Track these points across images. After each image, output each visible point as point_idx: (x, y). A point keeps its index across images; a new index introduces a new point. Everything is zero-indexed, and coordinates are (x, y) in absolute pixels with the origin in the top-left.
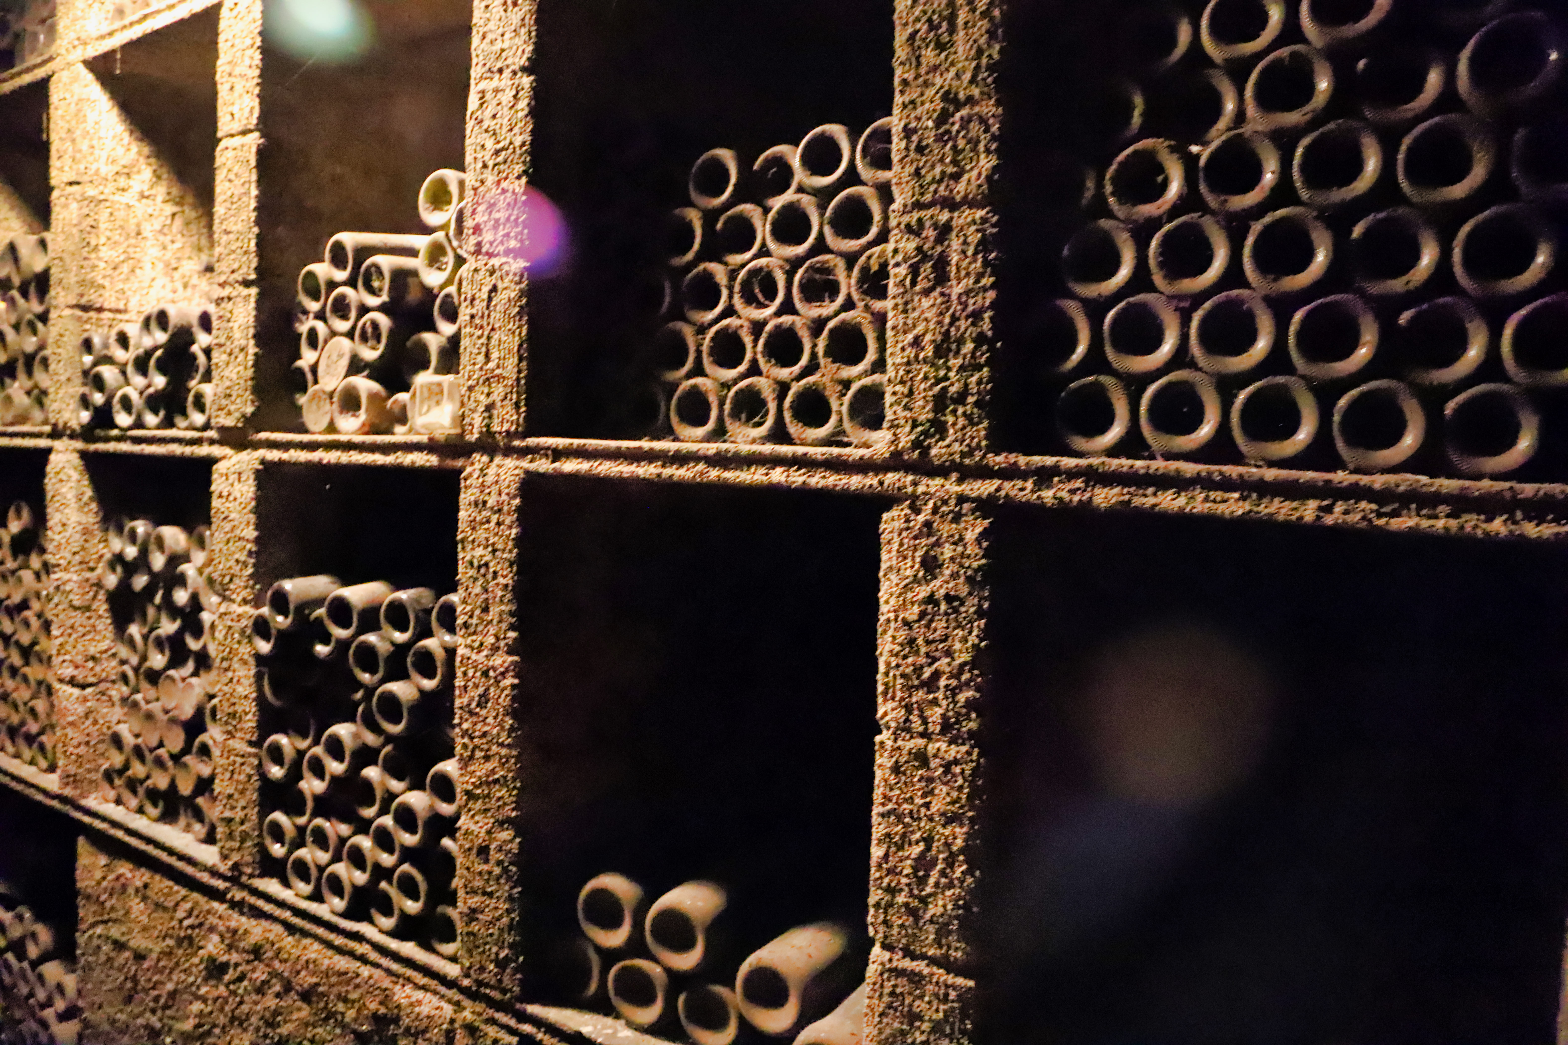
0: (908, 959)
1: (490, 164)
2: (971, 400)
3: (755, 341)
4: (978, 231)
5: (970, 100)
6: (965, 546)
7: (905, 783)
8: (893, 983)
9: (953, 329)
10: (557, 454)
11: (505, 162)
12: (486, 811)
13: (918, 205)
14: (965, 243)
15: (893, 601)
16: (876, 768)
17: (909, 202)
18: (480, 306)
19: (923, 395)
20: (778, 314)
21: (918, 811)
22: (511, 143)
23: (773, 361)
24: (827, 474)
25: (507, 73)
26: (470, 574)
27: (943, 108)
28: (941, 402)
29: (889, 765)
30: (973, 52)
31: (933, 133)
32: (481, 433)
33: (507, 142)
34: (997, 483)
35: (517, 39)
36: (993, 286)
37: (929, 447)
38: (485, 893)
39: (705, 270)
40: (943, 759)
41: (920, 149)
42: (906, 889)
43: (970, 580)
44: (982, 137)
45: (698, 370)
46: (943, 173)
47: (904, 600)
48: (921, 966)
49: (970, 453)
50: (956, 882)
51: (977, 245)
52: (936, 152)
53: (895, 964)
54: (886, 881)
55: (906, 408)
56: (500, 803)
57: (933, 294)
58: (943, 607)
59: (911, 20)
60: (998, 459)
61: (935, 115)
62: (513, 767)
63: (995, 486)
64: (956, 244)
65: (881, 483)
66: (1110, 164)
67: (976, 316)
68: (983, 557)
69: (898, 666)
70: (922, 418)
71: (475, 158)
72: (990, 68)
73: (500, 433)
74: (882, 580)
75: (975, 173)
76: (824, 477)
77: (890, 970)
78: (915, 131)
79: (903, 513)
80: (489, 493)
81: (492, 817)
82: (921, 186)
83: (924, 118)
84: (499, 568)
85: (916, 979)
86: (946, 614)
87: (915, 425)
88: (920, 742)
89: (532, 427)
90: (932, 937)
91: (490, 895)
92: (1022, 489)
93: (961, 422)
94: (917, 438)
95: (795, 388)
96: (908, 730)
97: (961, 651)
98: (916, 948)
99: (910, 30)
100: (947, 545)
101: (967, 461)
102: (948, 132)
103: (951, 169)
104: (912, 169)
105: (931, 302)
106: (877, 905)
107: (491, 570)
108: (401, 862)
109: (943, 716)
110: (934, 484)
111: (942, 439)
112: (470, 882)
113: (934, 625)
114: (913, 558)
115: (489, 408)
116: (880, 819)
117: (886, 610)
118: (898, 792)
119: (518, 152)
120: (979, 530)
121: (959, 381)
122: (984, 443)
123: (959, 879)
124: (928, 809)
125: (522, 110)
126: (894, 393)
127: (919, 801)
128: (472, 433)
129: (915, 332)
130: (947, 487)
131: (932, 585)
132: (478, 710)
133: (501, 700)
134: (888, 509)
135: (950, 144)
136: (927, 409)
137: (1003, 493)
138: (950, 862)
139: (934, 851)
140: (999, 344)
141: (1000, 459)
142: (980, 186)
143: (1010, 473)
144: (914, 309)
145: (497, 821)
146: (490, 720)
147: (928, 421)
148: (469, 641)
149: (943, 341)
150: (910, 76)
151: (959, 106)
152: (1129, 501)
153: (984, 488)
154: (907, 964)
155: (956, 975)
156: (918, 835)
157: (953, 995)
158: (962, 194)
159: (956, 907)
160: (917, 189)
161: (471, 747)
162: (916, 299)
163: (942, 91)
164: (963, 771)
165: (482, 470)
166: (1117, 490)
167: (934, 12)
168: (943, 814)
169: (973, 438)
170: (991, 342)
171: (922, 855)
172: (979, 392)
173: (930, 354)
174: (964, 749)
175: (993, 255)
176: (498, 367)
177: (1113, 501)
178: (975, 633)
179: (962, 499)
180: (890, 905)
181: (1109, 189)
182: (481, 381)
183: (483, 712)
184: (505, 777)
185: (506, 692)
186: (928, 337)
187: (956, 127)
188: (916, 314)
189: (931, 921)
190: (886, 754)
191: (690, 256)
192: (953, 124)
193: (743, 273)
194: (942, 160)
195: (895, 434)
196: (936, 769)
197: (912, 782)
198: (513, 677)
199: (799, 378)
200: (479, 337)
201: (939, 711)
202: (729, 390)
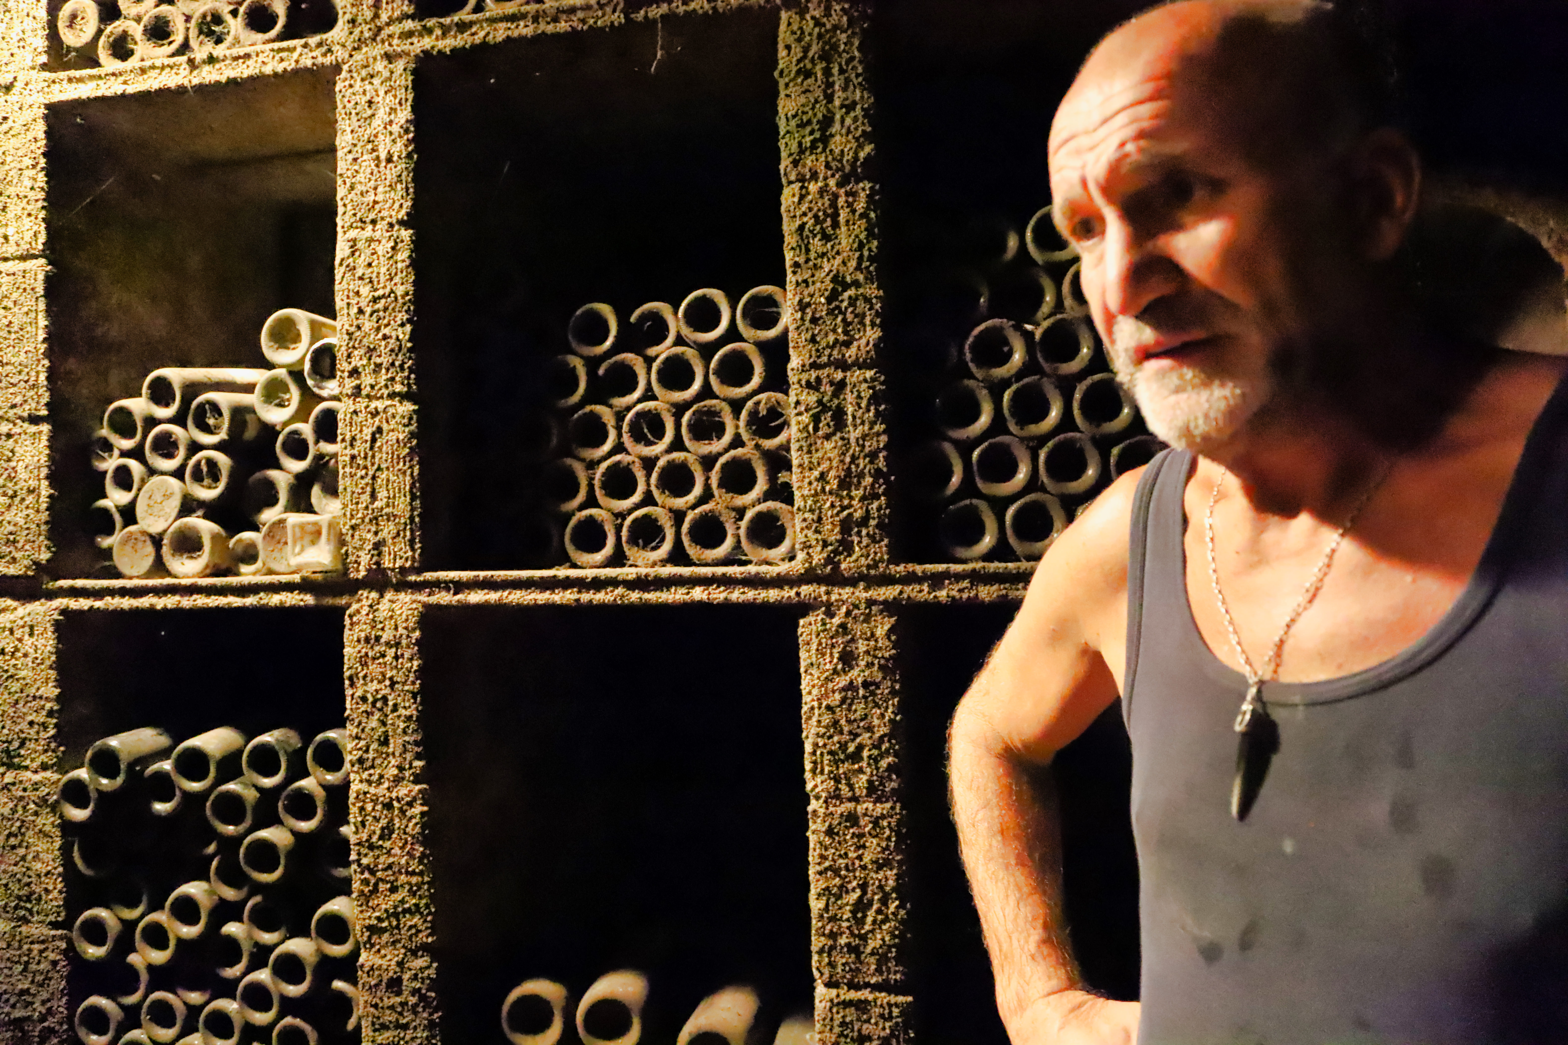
0: (852, 991)
1: (368, 310)
2: (873, 523)
3: (648, 476)
4: (869, 388)
5: (856, 284)
6: (876, 641)
7: (839, 843)
8: (842, 1014)
9: (853, 466)
10: (459, 587)
11: (386, 309)
12: (394, 943)
13: (815, 366)
14: (859, 397)
15: (815, 692)
16: (809, 834)
17: (808, 363)
18: (361, 447)
19: (830, 520)
20: (669, 451)
21: (853, 864)
22: (392, 291)
23: (667, 493)
24: (746, 590)
25: (382, 225)
26: (363, 709)
27: (833, 289)
28: (846, 526)
29: (824, 829)
30: (856, 245)
31: (825, 307)
32: (369, 570)
33: (387, 291)
34: (898, 588)
35: (392, 193)
36: (884, 432)
37: (839, 562)
38: (398, 1026)
39: (591, 411)
40: (871, 816)
41: (814, 321)
42: (847, 931)
43: (881, 668)
44: (868, 313)
45: (591, 501)
46: (836, 341)
47: (826, 690)
48: (865, 994)
49: (875, 565)
50: (891, 916)
51: (869, 400)
52: (828, 323)
53: (842, 997)
54: (828, 927)
55: (817, 531)
56: (413, 931)
57: (834, 438)
58: (861, 692)
59: (798, 214)
60: (898, 569)
61: (827, 294)
62: (427, 893)
63: (898, 591)
64: (850, 397)
65: (798, 594)
66: (967, 338)
67: (873, 456)
68: (893, 648)
69: (825, 745)
70: (832, 538)
71: (348, 304)
72: (871, 259)
73: (393, 570)
74: (803, 675)
75: (863, 341)
76: (744, 593)
77: (838, 1004)
78: (809, 305)
79: (819, 618)
80: (383, 629)
81: (404, 947)
82: (817, 350)
83: (817, 295)
84: (399, 700)
85: (861, 1006)
86: (865, 697)
87: (825, 544)
88: (851, 805)
89: (428, 562)
90: (873, 967)
91: (405, 1027)
92: (921, 591)
93: (865, 541)
94: (829, 556)
95: (690, 516)
96: (838, 797)
97: (879, 726)
98: (860, 980)
99: (798, 223)
100: (860, 641)
101: (873, 572)
102: (838, 307)
103: (842, 338)
104: (809, 336)
105: (833, 445)
106: (821, 952)
107: (391, 703)
108: (281, 1016)
109: (870, 782)
110: (846, 592)
111: (850, 555)
112: (378, 1018)
113: (854, 707)
114: (831, 654)
115: (378, 546)
116: (818, 877)
117: (808, 700)
118: (833, 851)
119: (401, 301)
120: (887, 627)
121: (861, 508)
122: (886, 557)
123: (893, 913)
124: (861, 860)
125: (403, 261)
126: (805, 520)
127: (852, 855)
128: (358, 571)
129: (820, 469)
130: (857, 594)
131: (850, 675)
132: (380, 843)
133: (408, 830)
134: (804, 615)
135: (840, 318)
136: (836, 531)
137: (905, 596)
138: (884, 901)
139: (869, 895)
140: (893, 478)
141: (901, 568)
142: (868, 352)
143: (910, 579)
144: (817, 450)
145: (410, 950)
146: (396, 850)
147: (837, 541)
148: (365, 775)
149: (845, 476)
150: (801, 260)
151: (846, 287)
152: (1007, 595)
153: (889, 593)
154: (853, 995)
155: (896, 995)
156: (854, 883)
157: (896, 1011)
158: (854, 358)
159: (894, 936)
160: (813, 353)
161: (373, 881)
162: (819, 442)
163: (832, 275)
164: (889, 823)
165: (371, 606)
166: (996, 587)
167: (819, 210)
168: (873, 862)
169: (876, 553)
170: (886, 476)
171: (860, 898)
172: (879, 517)
173: (835, 487)
174: (888, 805)
175: (883, 407)
176: (388, 506)
177: (995, 595)
178: (890, 710)
179: (870, 603)
180: (832, 948)
181: (968, 356)
182: (367, 520)
183: (387, 844)
184: (416, 905)
185: (414, 821)
186: (832, 473)
187: (845, 304)
188: (820, 454)
189: (872, 954)
190: (819, 820)
191: (576, 398)
192: (842, 301)
193: (630, 416)
194: (834, 331)
195: (808, 553)
196: (865, 826)
197: (845, 840)
198: (422, 805)
199: (694, 507)
200: (362, 478)
201: (864, 778)
202: (624, 519)
